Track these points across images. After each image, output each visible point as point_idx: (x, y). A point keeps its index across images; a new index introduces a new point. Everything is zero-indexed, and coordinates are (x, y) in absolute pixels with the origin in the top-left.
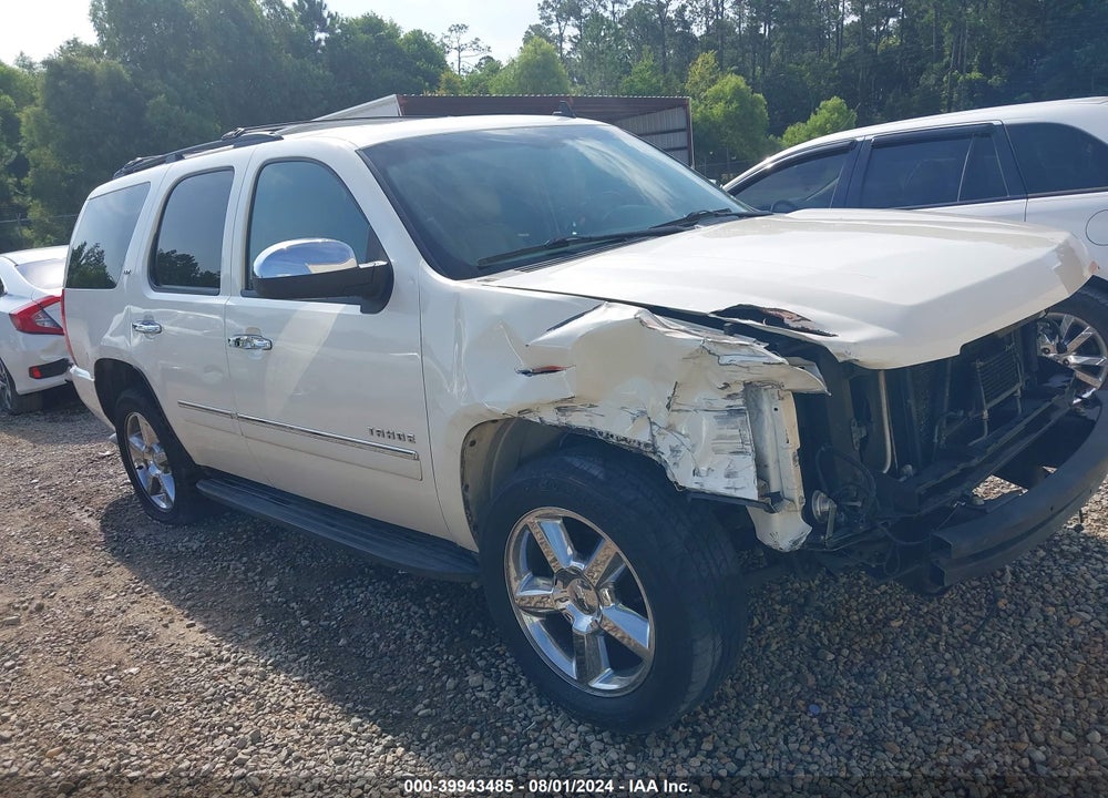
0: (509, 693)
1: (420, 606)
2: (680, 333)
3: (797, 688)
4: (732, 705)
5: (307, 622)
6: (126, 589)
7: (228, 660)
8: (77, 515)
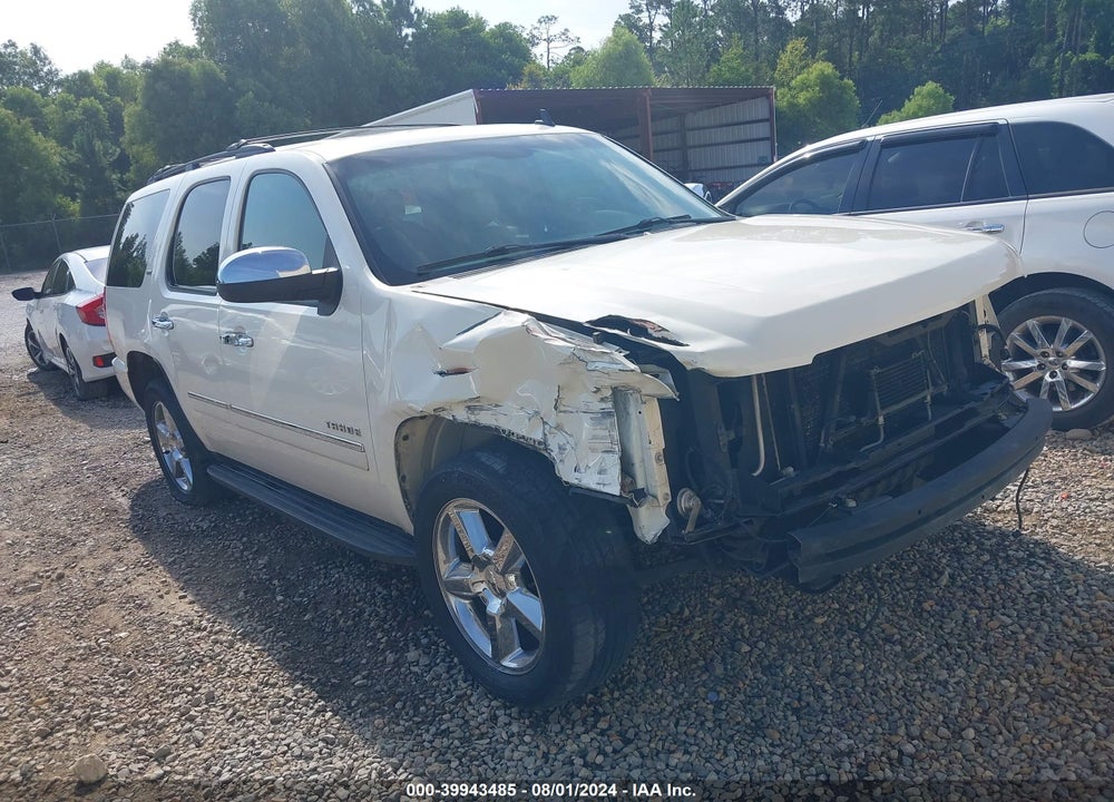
0: (441, 669)
1: (385, 588)
2: (559, 341)
3: (704, 677)
4: (638, 689)
5: (282, 598)
6: (137, 564)
7: (205, 629)
8: (113, 495)
